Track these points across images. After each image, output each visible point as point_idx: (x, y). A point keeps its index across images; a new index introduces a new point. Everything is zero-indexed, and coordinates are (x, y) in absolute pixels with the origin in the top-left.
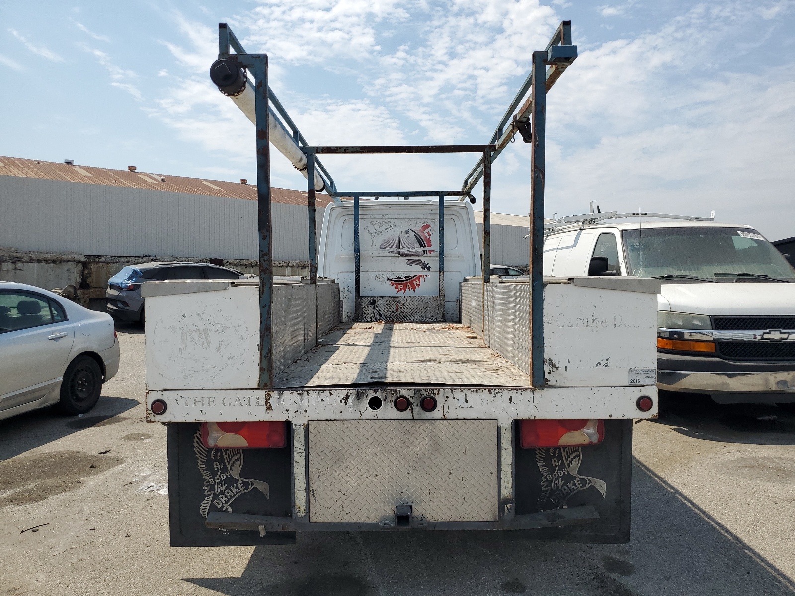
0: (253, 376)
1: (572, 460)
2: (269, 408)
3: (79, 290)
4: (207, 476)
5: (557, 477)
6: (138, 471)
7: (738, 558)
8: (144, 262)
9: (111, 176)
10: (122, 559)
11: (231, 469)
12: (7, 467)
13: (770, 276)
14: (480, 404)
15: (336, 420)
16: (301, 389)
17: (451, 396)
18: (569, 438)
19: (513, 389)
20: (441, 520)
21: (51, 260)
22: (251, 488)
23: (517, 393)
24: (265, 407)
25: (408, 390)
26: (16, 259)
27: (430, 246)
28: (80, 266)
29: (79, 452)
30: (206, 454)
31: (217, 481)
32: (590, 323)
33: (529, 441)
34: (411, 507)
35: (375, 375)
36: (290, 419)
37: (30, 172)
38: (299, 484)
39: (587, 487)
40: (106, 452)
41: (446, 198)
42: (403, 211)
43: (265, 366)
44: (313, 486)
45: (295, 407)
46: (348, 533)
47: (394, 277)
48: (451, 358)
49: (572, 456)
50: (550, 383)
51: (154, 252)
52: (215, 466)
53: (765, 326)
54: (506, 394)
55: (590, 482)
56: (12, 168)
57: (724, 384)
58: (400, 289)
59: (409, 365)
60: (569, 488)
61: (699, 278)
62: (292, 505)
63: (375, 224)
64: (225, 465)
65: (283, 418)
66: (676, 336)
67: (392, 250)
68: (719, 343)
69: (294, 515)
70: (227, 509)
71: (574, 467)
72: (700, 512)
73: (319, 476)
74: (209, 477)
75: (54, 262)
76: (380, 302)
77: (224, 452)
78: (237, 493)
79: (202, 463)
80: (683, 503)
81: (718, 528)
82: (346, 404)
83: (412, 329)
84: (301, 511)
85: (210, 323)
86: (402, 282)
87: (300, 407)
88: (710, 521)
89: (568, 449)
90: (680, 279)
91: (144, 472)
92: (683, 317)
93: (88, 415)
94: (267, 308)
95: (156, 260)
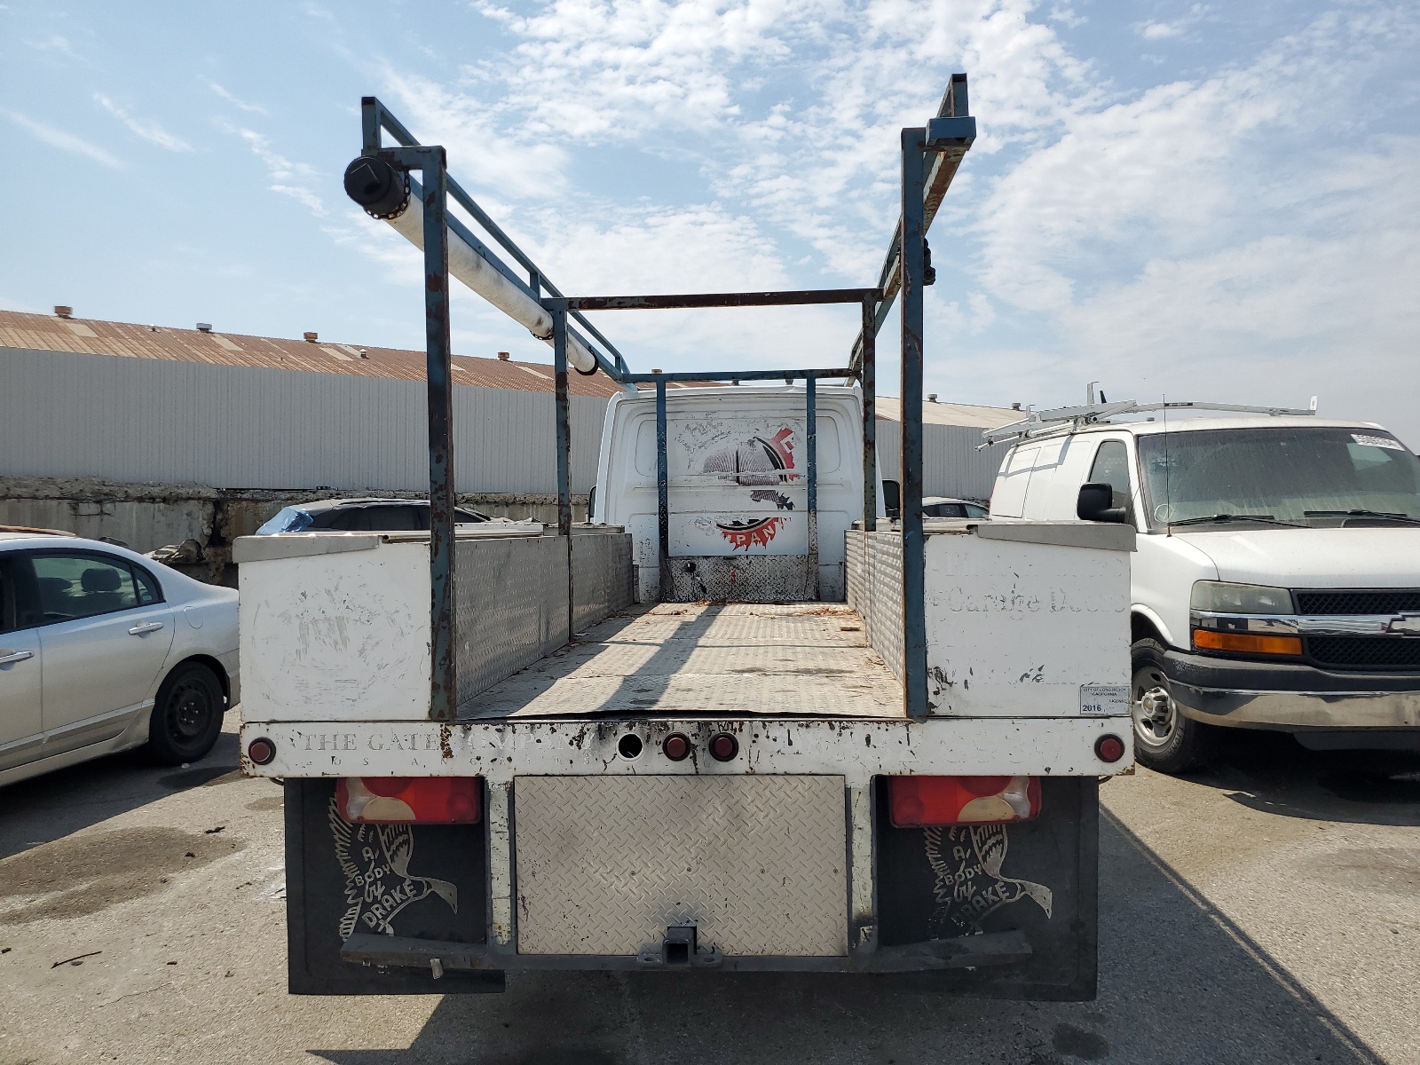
0: (419, 697)
1: (990, 848)
2: (448, 754)
3: (207, 549)
4: (350, 871)
5: (963, 878)
6: (266, 863)
7: (1305, 1032)
8: (318, 500)
9: (273, 350)
10: (213, 1015)
11: (392, 860)
12: (49, 854)
13: (1410, 516)
14: (814, 748)
15: (563, 775)
16: (502, 721)
17: (762, 734)
18: (976, 810)
19: (873, 721)
20: (747, 954)
21: (160, 497)
22: (426, 892)
23: (879, 728)
24: (441, 752)
25: (688, 722)
26: (103, 497)
27: (792, 466)
28: (210, 508)
29: (173, 830)
30: (349, 834)
31: (368, 880)
32: (1008, 604)
33: (904, 815)
34: (695, 929)
35: (641, 696)
36: (483, 773)
37: (138, 346)
38: (500, 886)
39: (1017, 898)
40: (218, 830)
41: (818, 381)
42: (747, 406)
43: (440, 680)
44: (524, 891)
45: (491, 753)
46: (608, 975)
47: (729, 523)
48: (791, 666)
49: (990, 842)
50: (937, 711)
51: (336, 482)
52: (365, 855)
53: (1394, 607)
54: (860, 730)
55: (1023, 889)
56: (110, 340)
57: (1318, 713)
58: (739, 543)
59: (710, 679)
60: (984, 899)
61: (1277, 519)
62: (488, 923)
63: (695, 429)
64: (382, 853)
65: (470, 771)
66: (1232, 627)
67: (724, 474)
68: (1309, 639)
69: (490, 941)
70: (385, 929)
71: (994, 862)
72: (1249, 948)
73: (534, 874)
74: (356, 873)
75: (164, 500)
76: (703, 566)
77: (379, 831)
78: (403, 901)
79: (342, 849)
80: (1221, 932)
81: (1278, 977)
82: (580, 748)
83: (752, 614)
84: (504, 933)
85: (347, 607)
86: (744, 531)
87: (500, 752)
88: (1265, 964)
89: (982, 828)
90: (1241, 522)
91: (275, 865)
92: (1242, 592)
93: (198, 766)
94: (443, 580)
95: (338, 496)
